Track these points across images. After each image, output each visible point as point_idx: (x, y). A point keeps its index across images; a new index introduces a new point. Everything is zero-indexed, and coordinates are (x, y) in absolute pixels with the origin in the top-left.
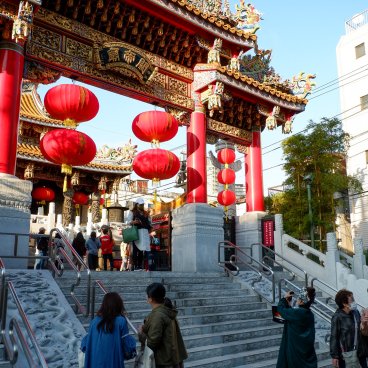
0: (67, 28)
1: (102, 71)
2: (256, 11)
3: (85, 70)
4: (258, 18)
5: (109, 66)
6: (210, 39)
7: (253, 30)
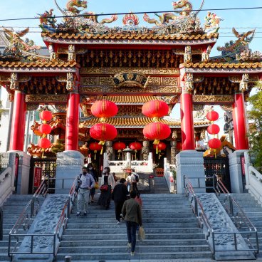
0: (98, 73)
1: (117, 88)
2: (216, 17)
3: (108, 91)
4: (218, 21)
5: (120, 85)
6: (182, 48)
7: (215, 30)
